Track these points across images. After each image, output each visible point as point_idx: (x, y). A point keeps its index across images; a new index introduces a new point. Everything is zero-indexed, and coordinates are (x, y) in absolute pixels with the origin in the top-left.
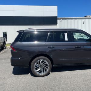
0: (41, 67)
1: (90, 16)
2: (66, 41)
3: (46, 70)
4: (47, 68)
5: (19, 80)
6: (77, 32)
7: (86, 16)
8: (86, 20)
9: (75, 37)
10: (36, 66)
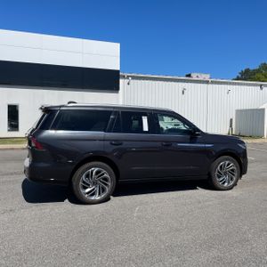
0: (95, 183)
1: (198, 75)
2: (146, 132)
3: (104, 190)
4: (106, 185)
5: (48, 210)
6: (166, 115)
7: (189, 76)
8: (190, 84)
9: (162, 124)
10: (84, 182)
